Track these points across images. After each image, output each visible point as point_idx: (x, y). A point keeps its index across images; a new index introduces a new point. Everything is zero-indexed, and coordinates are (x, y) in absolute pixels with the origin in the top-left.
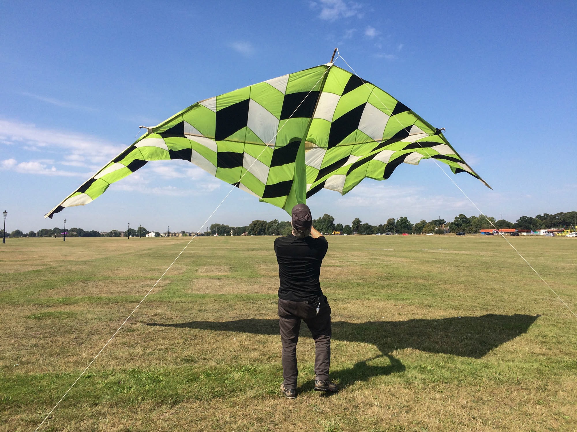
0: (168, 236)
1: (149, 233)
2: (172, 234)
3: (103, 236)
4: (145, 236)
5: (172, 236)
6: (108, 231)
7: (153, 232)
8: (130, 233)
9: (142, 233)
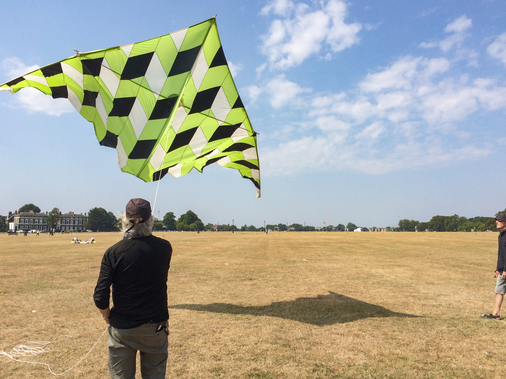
0: (374, 231)
1: (357, 228)
2: (377, 229)
3: (318, 230)
4: (354, 231)
5: (377, 231)
6: (322, 226)
7: (361, 228)
8: (340, 228)
9: (352, 227)
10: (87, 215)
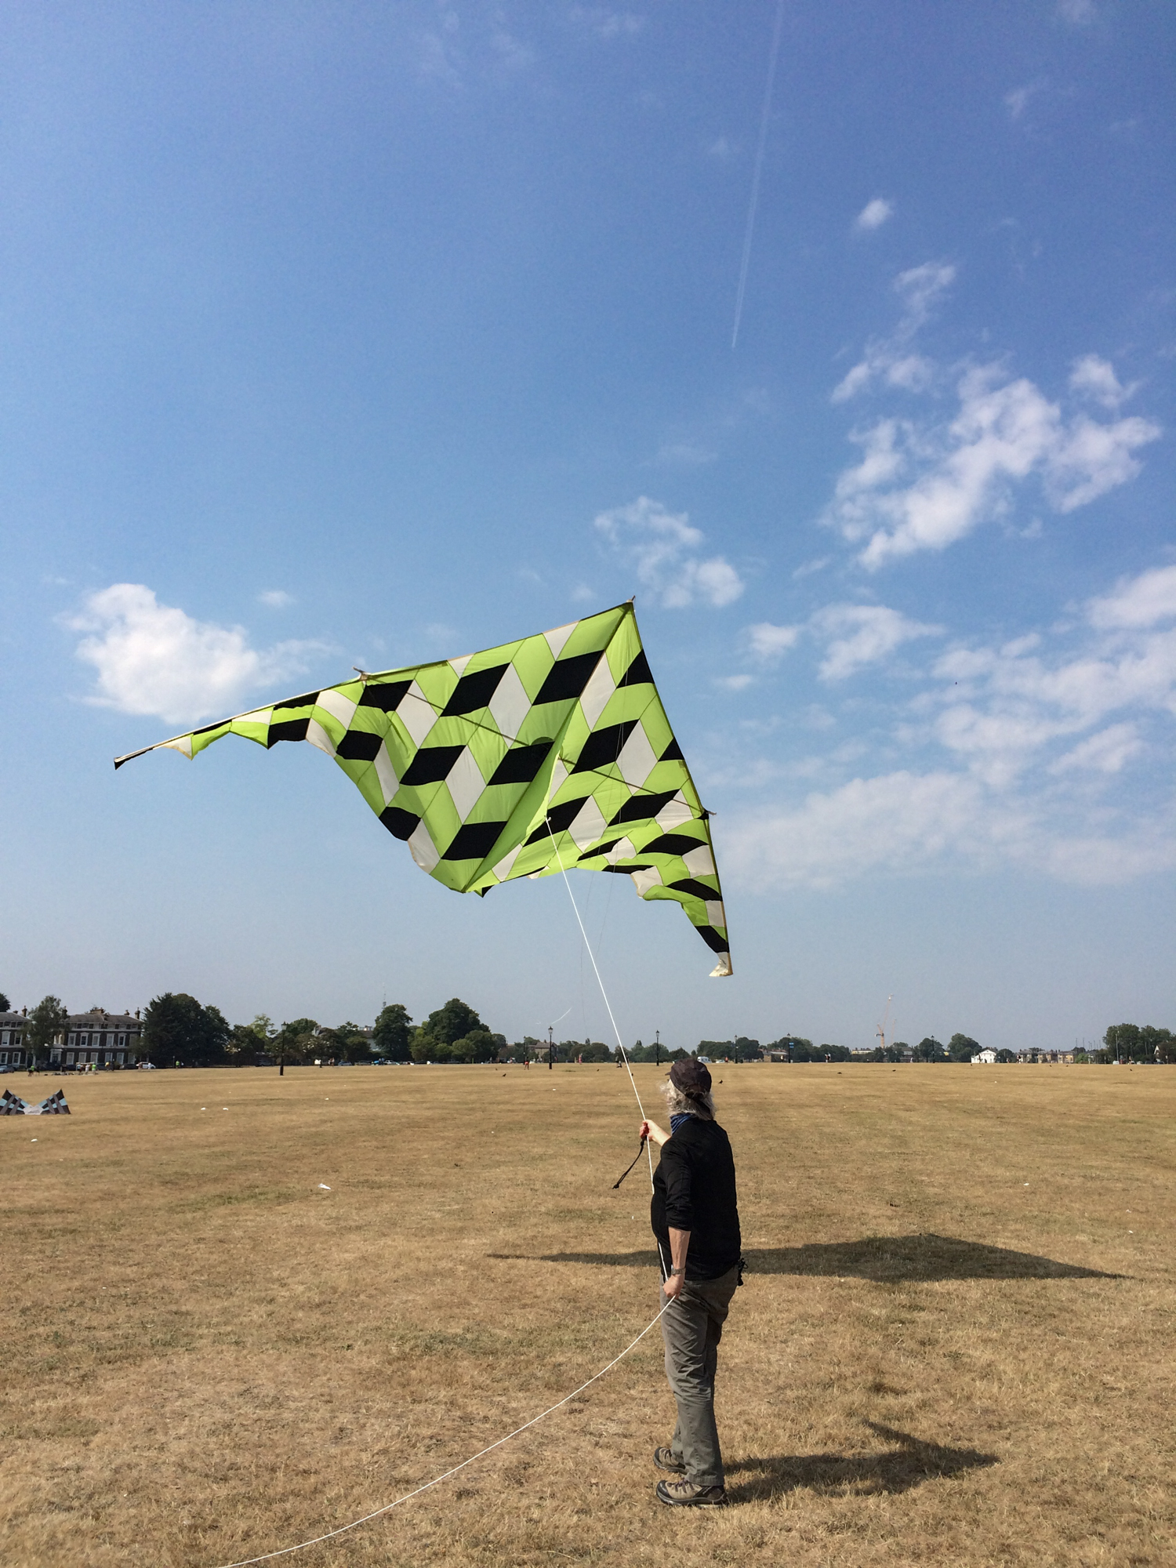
0: (1034, 1060)
1: (980, 1050)
2: (1044, 1055)
4: (971, 1061)
5: (1045, 1061)
7: (992, 1050)
8: (929, 1052)
9: (964, 1049)
10: (142, 1017)
